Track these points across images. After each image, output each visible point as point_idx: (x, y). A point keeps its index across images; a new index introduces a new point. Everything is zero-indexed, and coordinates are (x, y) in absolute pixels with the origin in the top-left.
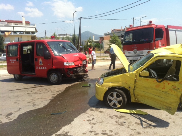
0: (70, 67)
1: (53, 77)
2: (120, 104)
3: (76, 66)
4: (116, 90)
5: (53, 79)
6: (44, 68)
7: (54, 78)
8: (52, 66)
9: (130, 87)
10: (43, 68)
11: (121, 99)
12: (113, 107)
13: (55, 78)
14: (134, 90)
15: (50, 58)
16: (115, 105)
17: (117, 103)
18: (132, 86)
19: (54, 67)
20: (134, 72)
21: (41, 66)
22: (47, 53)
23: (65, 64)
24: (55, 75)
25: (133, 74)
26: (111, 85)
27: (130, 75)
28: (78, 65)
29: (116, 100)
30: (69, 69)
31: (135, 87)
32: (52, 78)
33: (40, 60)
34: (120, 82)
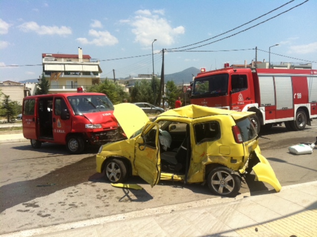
0: (95, 131)
1: (72, 143)
2: (118, 177)
3: (104, 129)
4: (114, 160)
5: (72, 147)
6: (63, 131)
7: (73, 145)
8: (71, 130)
9: (130, 157)
10: (61, 131)
11: (119, 170)
12: (112, 181)
13: (75, 145)
14: (134, 160)
15: (69, 119)
16: (113, 178)
17: (115, 177)
18: (132, 155)
19: (73, 130)
20: (134, 139)
21: (59, 129)
22: (65, 111)
23: (88, 126)
24: (75, 142)
25: (133, 140)
26: (109, 153)
27: (130, 142)
28: (109, 128)
29: (114, 173)
30: (92, 133)
31: (135, 156)
32: (71, 145)
33: (59, 121)
34: (120, 150)
